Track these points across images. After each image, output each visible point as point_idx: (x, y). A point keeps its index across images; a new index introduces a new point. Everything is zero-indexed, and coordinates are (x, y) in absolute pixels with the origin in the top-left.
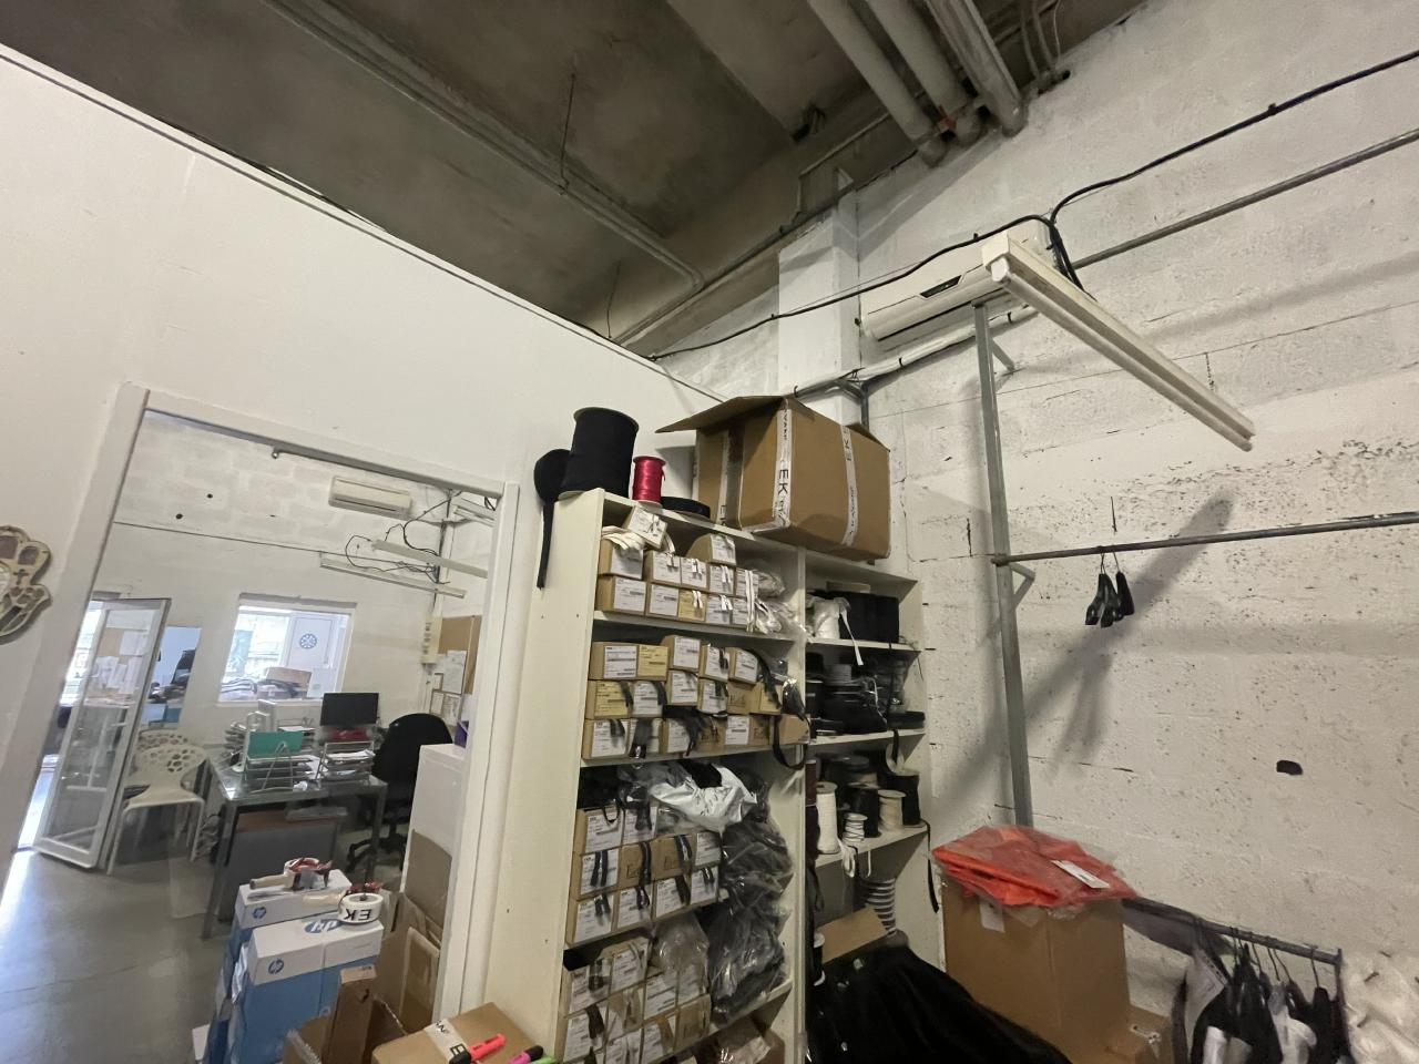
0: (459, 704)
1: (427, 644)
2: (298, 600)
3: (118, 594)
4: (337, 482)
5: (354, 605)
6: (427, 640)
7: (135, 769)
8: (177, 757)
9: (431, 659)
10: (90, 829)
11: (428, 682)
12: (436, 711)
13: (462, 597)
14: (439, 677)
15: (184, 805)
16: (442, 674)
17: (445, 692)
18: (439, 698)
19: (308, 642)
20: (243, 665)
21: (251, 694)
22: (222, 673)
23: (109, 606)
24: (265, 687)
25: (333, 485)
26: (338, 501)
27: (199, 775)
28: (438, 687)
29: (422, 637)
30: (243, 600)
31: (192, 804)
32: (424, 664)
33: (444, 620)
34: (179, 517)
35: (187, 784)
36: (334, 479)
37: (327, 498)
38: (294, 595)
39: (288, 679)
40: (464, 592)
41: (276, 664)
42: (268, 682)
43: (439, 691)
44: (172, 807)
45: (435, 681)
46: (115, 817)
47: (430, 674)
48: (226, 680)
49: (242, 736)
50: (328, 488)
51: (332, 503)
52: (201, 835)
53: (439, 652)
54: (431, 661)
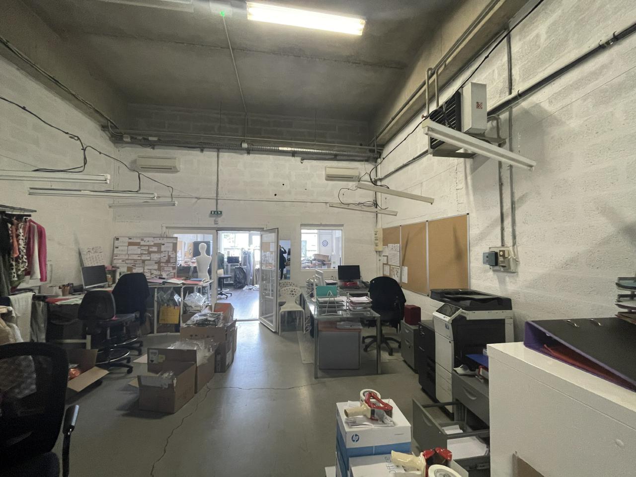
0: (399, 271)
1: (377, 241)
2: (321, 225)
3: (263, 228)
4: (327, 169)
5: (342, 225)
6: (376, 240)
7: (280, 296)
8: (292, 291)
9: (380, 248)
10: (271, 314)
11: (380, 260)
12: (387, 274)
13: (396, 215)
14: (386, 257)
15: (298, 311)
16: (387, 256)
17: (390, 265)
18: (387, 268)
19: (325, 244)
20: (306, 253)
21: (310, 264)
22: (301, 257)
23: (262, 233)
24: (314, 262)
25: (325, 170)
26: (330, 178)
27: (301, 299)
28: (385, 262)
29: (373, 238)
30: (302, 227)
31: (300, 311)
32: (377, 252)
33: (383, 229)
34: (275, 195)
35: (297, 302)
36: (325, 167)
37: (324, 177)
38: (319, 223)
39: (321, 258)
40: (397, 212)
41: (316, 253)
42: (314, 260)
43: (387, 264)
44: (295, 312)
45: (384, 260)
46: (277, 313)
47: (380, 256)
48: (302, 259)
49: (312, 284)
50: (324, 173)
51: (327, 180)
52: (305, 325)
53: (383, 245)
54: (380, 250)
